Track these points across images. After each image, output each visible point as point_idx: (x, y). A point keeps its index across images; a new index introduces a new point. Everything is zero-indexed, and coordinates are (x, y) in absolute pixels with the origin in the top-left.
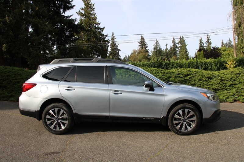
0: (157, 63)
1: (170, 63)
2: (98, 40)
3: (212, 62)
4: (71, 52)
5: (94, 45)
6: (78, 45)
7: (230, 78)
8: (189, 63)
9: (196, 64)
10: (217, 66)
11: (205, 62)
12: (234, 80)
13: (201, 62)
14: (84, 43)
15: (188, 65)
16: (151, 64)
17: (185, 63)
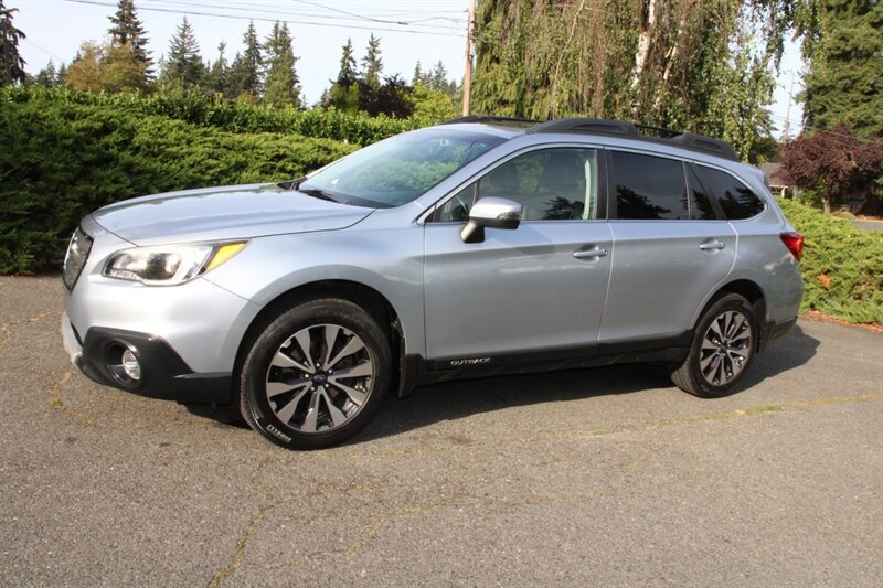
0: (182, 106)
1: (235, 113)
3: (390, 127)
8: (306, 121)
9: (333, 129)
11: (364, 124)
13: (351, 124)
16: (155, 106)
17: (293, 121)
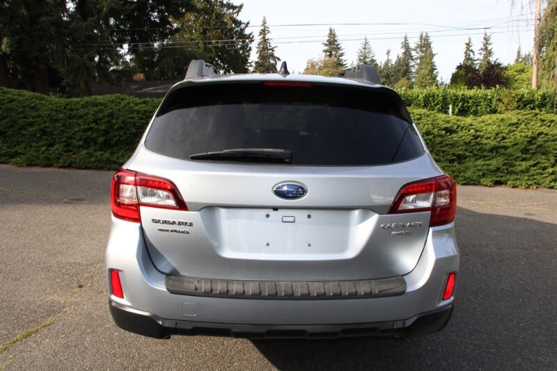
2: (226, 35)
3: (480, 95)
4: (164, 59)
5: (216, 45)
6: (182, 44)
7: (496, 132)
8: (426, 95)
9: (443, 99)
10: (490, 106)
11: (463, 95)
12: (504, 138)
13: (455, 95)
14: (195, 40)
15: (425, 101)
